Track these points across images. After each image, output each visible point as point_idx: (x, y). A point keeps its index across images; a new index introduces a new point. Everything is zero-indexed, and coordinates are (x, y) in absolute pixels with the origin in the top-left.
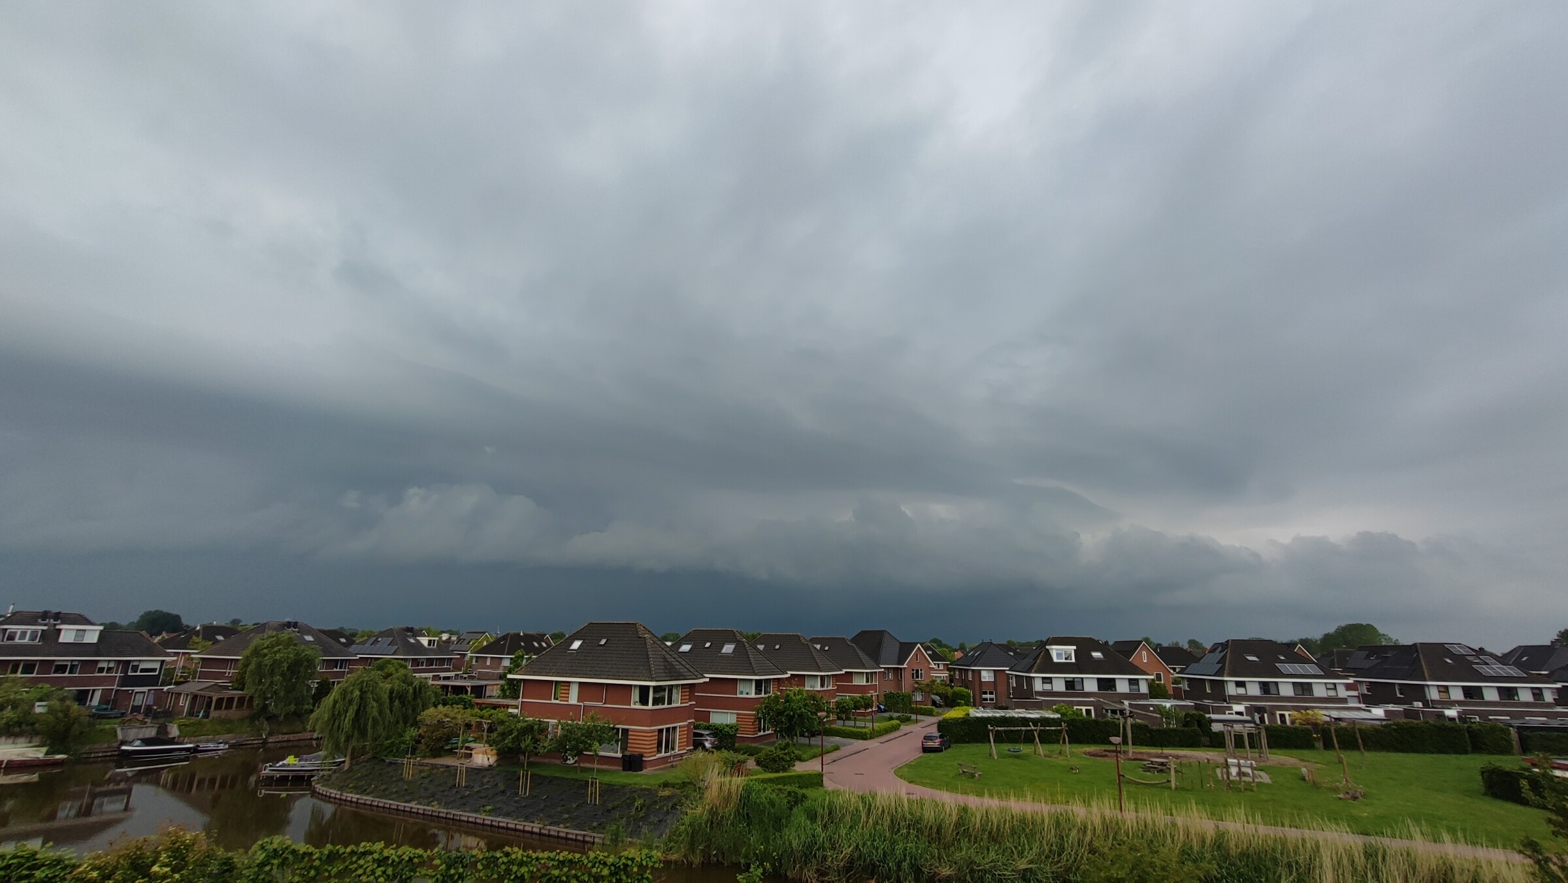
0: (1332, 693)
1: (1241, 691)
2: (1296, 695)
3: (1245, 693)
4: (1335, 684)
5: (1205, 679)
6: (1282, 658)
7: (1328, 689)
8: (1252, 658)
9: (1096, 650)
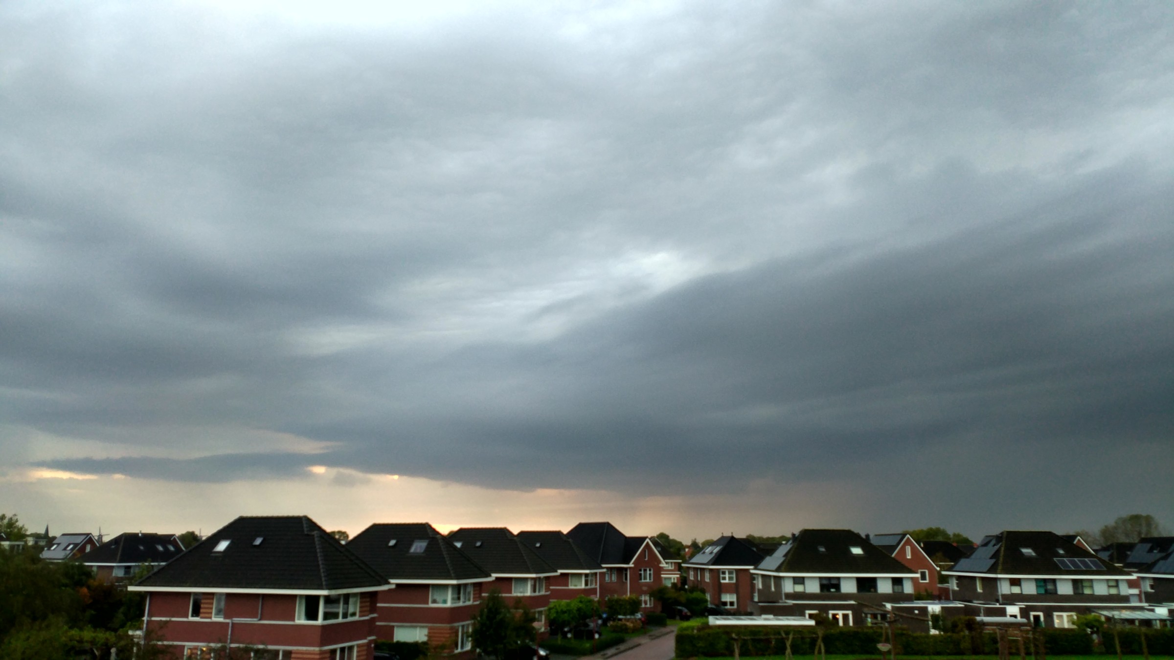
0: (1113, 591)
1: (1016, 590)
2: (1074, 593)
3: (1020, 592)
4: (1117, 581)
5: (975, 578)
6: (1061, 552)
7: (1109, 587)
8: (1027, 551)
9: (856, 545)
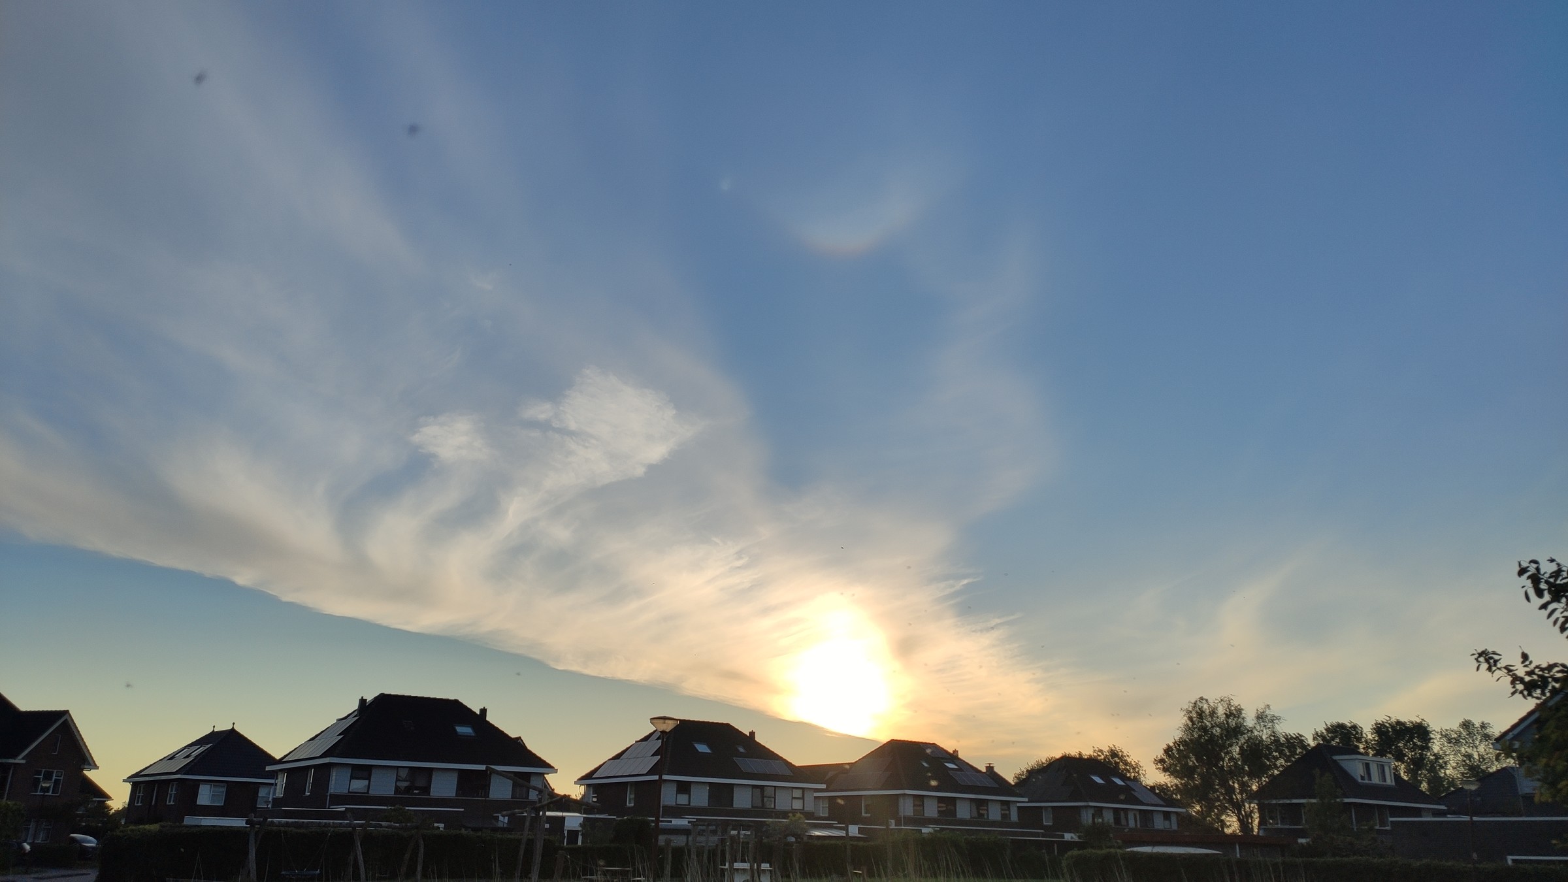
0: (797, 805)
1: (683, 799)
2: (752, 807)
3: (687, 803)
4: (803, 791)
5: (627, 783)
6: (741, 750)
7: (793, 798)
8: (702, 748)
9: (463, 723)
